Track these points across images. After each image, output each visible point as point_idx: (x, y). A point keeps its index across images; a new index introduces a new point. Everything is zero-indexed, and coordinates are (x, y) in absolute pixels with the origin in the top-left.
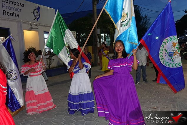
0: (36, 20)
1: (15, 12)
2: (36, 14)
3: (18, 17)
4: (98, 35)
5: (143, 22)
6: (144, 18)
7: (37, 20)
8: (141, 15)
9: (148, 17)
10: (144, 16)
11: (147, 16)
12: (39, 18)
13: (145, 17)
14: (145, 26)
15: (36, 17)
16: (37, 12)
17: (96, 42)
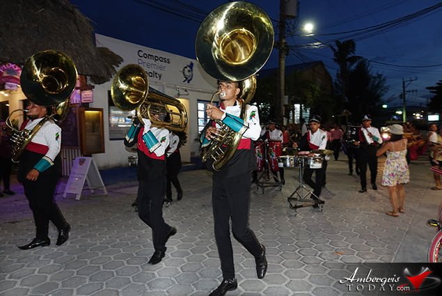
0: (186, 82)
1: (156, 71)
2: (187, 73)
3: (160, 77)
4: (285, 106)
5: (373, 85)
6: (374, 78)
7: (188, 82)
8: (370, 73)
9: (383, 77)
10: (375, 75)
11: (381, 75)
12: (191, 79)
13: (378, 77)
14: (376, 91)
15: (187, 78)
16: (189, 71)
17: (282, 117)
